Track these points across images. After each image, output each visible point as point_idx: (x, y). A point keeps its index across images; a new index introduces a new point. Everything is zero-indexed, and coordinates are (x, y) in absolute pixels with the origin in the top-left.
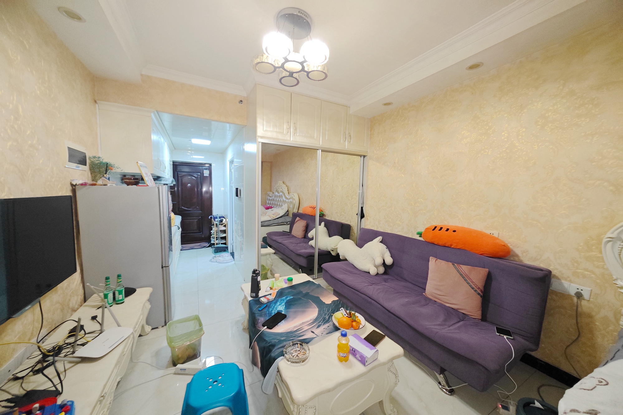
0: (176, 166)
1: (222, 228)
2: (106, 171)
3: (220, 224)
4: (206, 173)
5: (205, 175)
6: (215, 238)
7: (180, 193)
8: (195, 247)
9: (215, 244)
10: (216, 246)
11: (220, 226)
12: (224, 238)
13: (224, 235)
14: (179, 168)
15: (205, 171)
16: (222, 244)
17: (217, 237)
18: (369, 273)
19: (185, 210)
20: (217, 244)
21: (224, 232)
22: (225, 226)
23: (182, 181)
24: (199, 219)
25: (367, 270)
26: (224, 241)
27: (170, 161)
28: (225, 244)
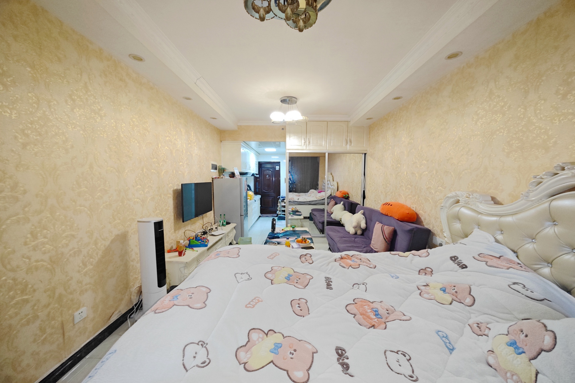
0: (261, 165)
1: (283, 204)
2: (224, 171)
3: (282, 202)
4: (277, 168)
5: (276, 169)
6: (279, 211)
7: (262, 181)
8: (269, 216)
9: (279, 214)
10: (279, 215)
11: (282, 203)
12: (284, 211)
13: (284, 209)
14: (263, 165)
15: (276, 167)
16: (282, 214)
17: (280, 210)
18: (349, 233)
19: (265, 192)
20: (280, 214)
21: (284, 207)
22: (285, 203)
23: (263, 173)
24: (272, 198)
25: (348, 232)
26: (284, 213)
27: (257, 162)
28: (285, 215)
